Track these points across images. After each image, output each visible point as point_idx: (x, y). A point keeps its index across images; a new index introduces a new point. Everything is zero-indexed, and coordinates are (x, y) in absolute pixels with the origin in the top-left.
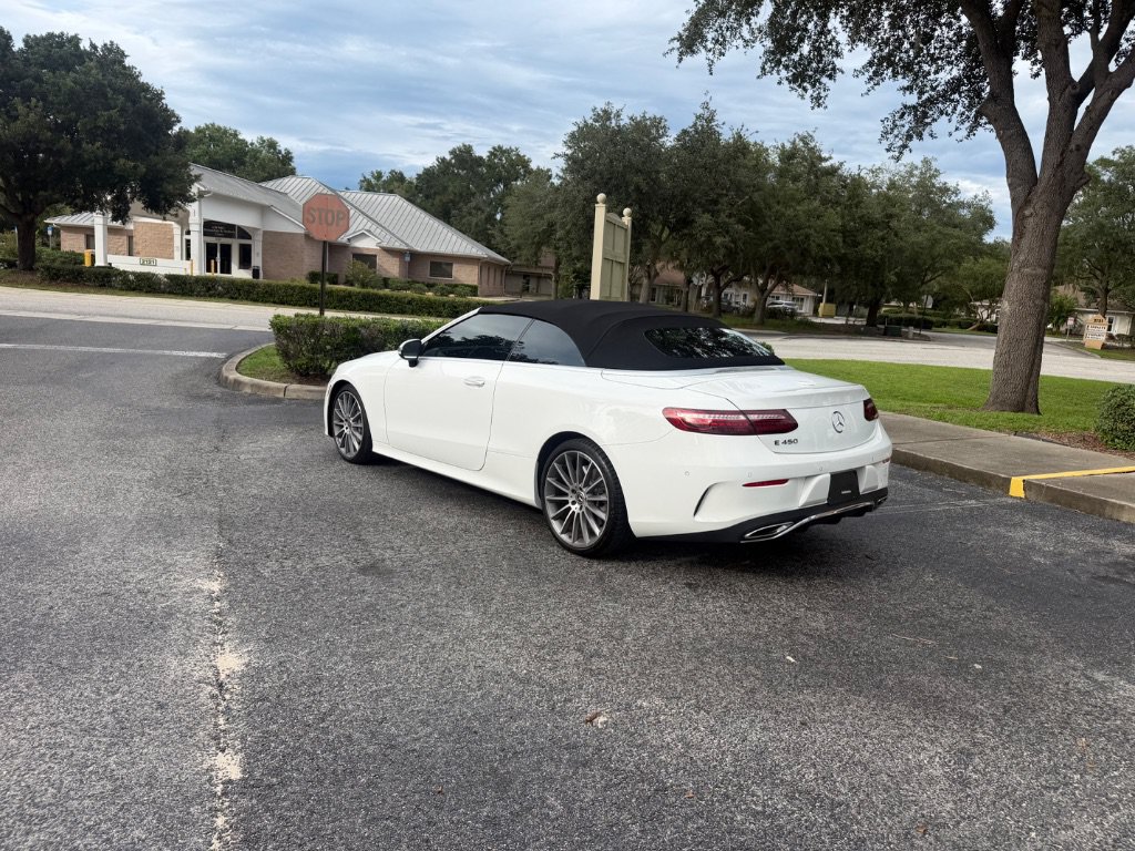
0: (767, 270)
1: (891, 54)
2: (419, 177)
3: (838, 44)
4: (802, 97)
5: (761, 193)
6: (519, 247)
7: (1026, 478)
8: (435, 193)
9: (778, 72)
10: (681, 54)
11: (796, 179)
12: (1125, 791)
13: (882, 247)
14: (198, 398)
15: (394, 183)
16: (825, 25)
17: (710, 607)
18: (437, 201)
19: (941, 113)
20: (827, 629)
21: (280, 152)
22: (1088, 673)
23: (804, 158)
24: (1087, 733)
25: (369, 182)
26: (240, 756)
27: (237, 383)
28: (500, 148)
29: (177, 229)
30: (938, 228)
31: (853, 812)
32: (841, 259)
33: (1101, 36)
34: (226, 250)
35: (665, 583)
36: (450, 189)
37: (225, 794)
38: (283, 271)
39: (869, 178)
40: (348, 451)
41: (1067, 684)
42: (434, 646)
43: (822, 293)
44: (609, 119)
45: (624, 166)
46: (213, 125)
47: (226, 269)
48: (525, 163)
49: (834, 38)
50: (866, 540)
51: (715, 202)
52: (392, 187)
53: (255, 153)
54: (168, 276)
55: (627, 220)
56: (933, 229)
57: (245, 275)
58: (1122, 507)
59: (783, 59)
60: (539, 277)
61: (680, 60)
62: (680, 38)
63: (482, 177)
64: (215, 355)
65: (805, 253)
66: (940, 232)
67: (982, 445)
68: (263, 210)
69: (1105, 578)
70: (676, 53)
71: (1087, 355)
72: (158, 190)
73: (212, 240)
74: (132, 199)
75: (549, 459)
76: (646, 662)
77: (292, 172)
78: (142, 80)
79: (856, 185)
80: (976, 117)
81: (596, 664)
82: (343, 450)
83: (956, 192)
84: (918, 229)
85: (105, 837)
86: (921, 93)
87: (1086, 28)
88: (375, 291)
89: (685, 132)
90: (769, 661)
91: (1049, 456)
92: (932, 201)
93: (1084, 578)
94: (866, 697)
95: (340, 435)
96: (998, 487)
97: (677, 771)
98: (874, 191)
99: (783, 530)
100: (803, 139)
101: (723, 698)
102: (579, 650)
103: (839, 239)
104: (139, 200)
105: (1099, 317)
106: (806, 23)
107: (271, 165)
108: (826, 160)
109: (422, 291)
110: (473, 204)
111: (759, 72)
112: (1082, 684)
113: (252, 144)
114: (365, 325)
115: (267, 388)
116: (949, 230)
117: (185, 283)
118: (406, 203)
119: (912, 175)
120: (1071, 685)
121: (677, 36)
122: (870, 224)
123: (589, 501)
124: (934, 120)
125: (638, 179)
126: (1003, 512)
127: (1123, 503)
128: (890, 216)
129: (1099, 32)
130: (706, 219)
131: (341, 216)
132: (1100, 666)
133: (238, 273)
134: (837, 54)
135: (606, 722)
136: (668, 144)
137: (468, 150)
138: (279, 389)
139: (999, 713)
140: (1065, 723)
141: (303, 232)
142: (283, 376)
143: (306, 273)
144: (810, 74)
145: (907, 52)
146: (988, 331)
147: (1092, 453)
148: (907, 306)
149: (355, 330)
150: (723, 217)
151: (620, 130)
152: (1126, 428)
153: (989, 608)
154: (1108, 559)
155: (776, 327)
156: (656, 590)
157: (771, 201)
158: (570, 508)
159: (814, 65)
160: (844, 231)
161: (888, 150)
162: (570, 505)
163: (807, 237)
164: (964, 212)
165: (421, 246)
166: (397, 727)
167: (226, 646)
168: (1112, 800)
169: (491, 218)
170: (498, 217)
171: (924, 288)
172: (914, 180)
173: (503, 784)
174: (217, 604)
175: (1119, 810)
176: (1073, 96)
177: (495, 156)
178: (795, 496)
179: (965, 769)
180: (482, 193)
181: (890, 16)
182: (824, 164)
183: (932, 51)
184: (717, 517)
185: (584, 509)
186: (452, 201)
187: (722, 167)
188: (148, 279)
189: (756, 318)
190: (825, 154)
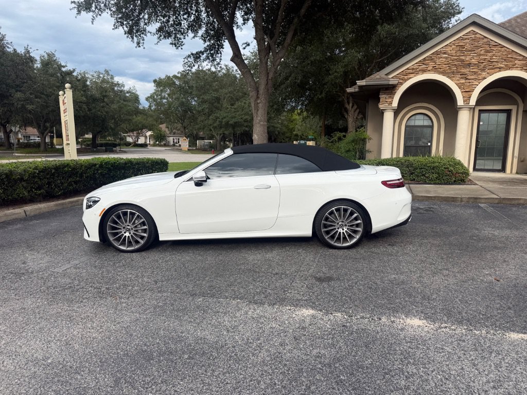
30: (121, 102)
43: (53, 133)
83: (123, 86)
84: (113, 102)
92: (114, 89)
100: (48, 55)
105: (184, 138)
108: (64, 67)
116: (127, 103)
119: (99, 77)
164: (127, 95)
172: (101, 79)
184: (403, 217)
189: (42, 148)
190: (63, 64)
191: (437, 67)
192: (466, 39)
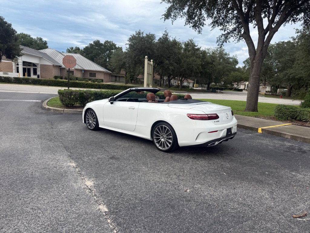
0: (182, 76)
1: (217, 20)
2: (84, 49)
3: (204, 17)
4: (196, 31)
5: (180, 55)
6: (115, 69)
7: (262, 128)
8: (89, 54)
9: (190, 24)
10: (165, 19)
11: (189, 51)
12: (307, 197)
13: (211, 69)
14: (38, 113)
15: (77, 50)
16: (201, 13)
17: (201, 163)
18: (90, 56)
19: (231, 36)
20: (230, 166)
21: (43, 41)
22: (291, 173)
23: (191, 46)
24: (295, 186)
25: (69, 50)
26: (105, 206)
27: (49, 109)
28: (107, 41)
29: (13, 64)
30: (225, 64)
31: (253, 206)
32: (201, 72)
33: (270, 19)
34: (29, 70)
35: (188, 157)
36: (94, 52)
37: (106, 215)
38: (47, 76)
39: (207, 51)
40: (91, 127)
41: (287, 176)
42: (139, 176)
43: (195, 81)
44: (140, 34)
45: (145, 47)
46: (22, 33)
47: (29, 75)
48: (115, 45)
49: (203, 16)
50: (230, 145)
51: (169, 57)
52: (76, 51)
53: (36, 42)
54: (14, 78)
55: (152, 63)
56: (224, 64)
57: (35, 77)
58: (285, 134)
59: (191, 21)
60: (119, 77)
61: (165, 20)
62: (165, 15)
63: (103, 49)
64: (37, 101)
65: (192, 71)
66: (225, 65)
67: (249, 120)
68: (40, 58)
69: (286, 151)
70: (164, 19)
71: (262, 96)
72: (11, 52)
73: (25, 67)
74: (2, 55)
75: (155, 127)
76: (192, 177)
77: (47, 47)
78: (4, 20)
79: (204, 53)
80: (239, 37)
81: (181, 178)
82: (89, 127)
83: (229, 55)
84: (220, 65)
85: (83, 227)
86: (225, 31)
87: (267, 17)
88: (74, 81)
89: (160, 38)
90: (221, 175)
91: (265, 122)
92: (223, 57)
93: (282, 151)
94: (246, 181)
95: (88, 123)
96: (255, 131)
97: (211, 201)
98: (208, 54)
99: (217, 143)
100: (190, 41)
101: (214, 184)
102: (175, 175)
103: (200, 67)
104: (4, 55)
105: (264, 86)
106: (196, 12)
107: (41, 45)
108: (196, 46)
109: (87, 81)
110: (100, 56)
111: (185, 24)
112: (290, 175)
113: (35, 39)
114: (85, 92)
115: (58, 110)
116: (228, 65)
117: (20, 80)
118: (82, 56)
119: (217, 50)
120: (288, 176)
121: (164, 14)
122: (208, 63)
123: (167, 138)
124: (230, 38)
125: (149, 51)
126: (258, 136)
127: (285, 133)
128: (213, 61)
129: (270, 17)
130: (167, 62)
131: (74, 61)
132: (292, 171)
133: (33, 77)
134: (204, 20)
135: (190, 191)
136: (156, 41)
137: (98, 41)
138: (62, 110)
139: (275, 183)
140: (290, 184)
141: (52, 65)
142: (61, 107)
143: (53, 76)
144: (197, 25)
145: (221, 20)
146: (237, 91)
147: (274, 121)
148: (216, 84)
149: (82, 93)
150: (171, 61)
151: (143, 38)
152: (281, 115)
153: (264, 160)
154: (285, 147)
155: (185, 91)
156: (186, 159)
157: (183, 57)
158: (161, 140)
159: (198, 23)
160: (202, 65)
161: (218, 45)
162: (161, 139)
163: (193, 67)
164: (231, 60)
165: (86, 68)
166: (141, 196)
167: (86, 179)
168: (305, 199)
169: (106, 60)
170: (108, 60)
171: (221, 80)
172: (218, 52)
173: (173, 207)
174: (77, 169)
175: (307, 202)
176: (264, 33)
177: (106, 43)
178: (219, 135)
179: (273, 195)
180: (103, 53)
181: (217, 11)
182: (196, 47)
183: (227, 20)
184: (201, 141)
185: (165, 140)
186: (94, 56)
187: (171, 48)
188: (8, 79)
189: (180, 88)
190: (196, 45)
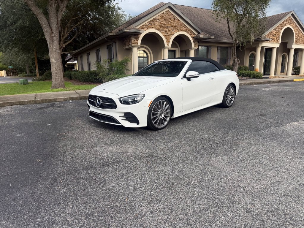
191: (156, 26)
192: (166, 14)
